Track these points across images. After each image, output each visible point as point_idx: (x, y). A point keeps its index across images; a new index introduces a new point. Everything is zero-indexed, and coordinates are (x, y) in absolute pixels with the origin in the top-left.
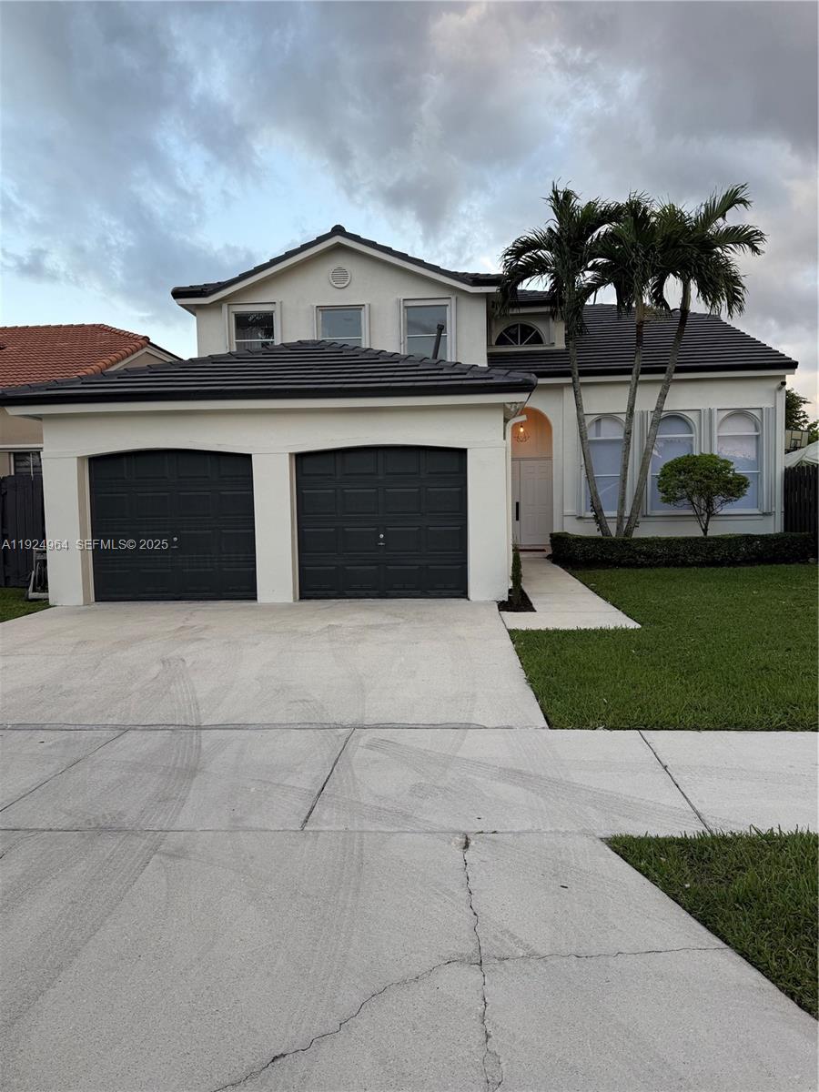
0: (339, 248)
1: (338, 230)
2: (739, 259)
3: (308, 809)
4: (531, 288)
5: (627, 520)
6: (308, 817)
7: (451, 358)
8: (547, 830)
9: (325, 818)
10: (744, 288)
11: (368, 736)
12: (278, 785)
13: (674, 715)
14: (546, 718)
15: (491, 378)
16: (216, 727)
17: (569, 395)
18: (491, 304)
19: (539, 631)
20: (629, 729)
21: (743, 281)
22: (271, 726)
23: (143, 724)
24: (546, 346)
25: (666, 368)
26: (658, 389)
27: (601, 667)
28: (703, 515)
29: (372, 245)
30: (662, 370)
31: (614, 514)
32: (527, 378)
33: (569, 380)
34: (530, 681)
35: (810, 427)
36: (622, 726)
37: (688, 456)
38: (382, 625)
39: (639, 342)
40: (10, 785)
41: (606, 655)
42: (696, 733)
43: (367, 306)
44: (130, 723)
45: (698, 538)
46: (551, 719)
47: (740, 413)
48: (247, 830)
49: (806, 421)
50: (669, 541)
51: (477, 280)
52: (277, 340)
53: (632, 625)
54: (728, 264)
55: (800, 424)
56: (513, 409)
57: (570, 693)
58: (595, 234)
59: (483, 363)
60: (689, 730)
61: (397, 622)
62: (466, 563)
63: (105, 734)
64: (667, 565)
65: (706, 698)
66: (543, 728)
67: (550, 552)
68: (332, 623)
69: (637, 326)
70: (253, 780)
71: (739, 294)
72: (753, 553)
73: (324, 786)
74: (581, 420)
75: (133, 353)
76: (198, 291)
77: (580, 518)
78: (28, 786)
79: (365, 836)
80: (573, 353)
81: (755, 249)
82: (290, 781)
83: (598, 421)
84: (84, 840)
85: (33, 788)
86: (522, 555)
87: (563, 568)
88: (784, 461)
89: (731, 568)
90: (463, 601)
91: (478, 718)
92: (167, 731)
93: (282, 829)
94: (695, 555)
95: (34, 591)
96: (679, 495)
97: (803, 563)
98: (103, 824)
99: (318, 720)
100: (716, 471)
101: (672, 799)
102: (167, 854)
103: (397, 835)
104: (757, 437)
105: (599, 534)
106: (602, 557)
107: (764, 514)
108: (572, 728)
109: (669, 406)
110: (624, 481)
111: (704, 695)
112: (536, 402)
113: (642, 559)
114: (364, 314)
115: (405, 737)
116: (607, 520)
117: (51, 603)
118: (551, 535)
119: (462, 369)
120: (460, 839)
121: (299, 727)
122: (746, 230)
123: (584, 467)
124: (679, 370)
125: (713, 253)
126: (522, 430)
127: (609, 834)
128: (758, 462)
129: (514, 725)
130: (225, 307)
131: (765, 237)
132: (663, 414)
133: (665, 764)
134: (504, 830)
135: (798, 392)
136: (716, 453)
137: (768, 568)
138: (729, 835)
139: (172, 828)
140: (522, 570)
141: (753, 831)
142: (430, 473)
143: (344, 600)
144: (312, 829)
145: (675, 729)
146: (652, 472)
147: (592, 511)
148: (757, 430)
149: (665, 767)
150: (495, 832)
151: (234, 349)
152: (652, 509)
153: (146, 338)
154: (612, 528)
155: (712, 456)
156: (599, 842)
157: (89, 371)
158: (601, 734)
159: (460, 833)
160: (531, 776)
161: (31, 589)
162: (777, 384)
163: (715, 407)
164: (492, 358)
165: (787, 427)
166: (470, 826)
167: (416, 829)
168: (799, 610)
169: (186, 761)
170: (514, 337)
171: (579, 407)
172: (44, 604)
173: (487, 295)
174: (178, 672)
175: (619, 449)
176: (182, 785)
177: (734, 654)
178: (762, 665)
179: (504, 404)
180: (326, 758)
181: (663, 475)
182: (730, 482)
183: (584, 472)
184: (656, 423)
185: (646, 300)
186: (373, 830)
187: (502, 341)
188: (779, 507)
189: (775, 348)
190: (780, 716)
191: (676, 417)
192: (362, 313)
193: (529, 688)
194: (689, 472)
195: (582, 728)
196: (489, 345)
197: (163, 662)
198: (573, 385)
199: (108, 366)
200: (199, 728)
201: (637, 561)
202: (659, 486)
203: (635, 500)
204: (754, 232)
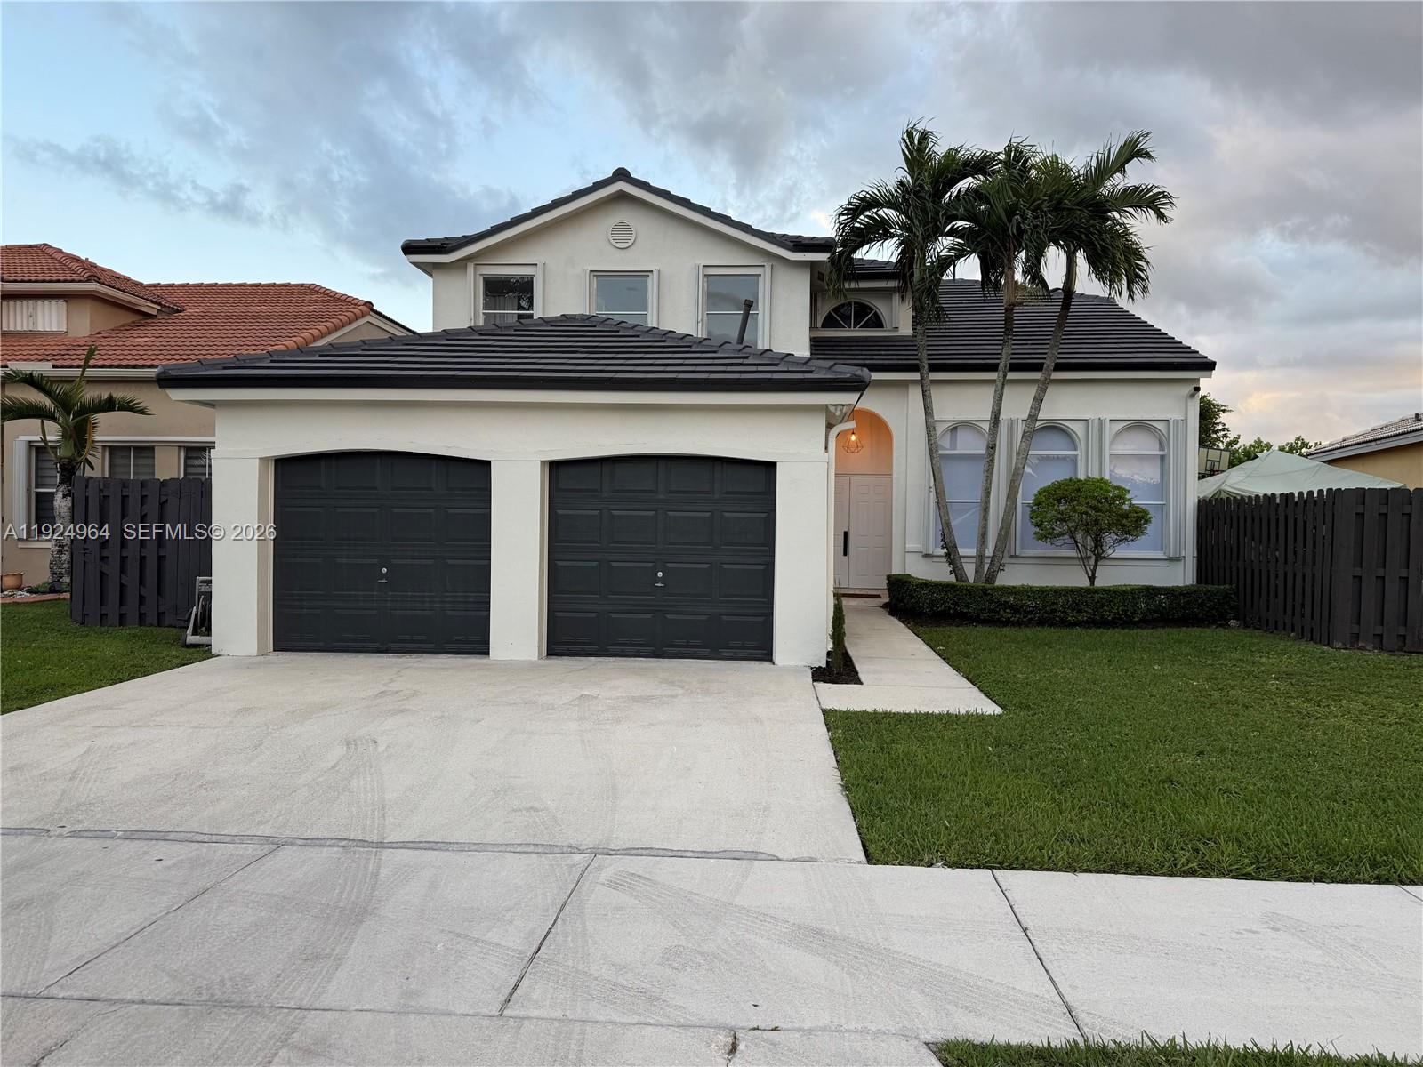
0: (622, 197)
1: (622, 174)
2: (1140, 225)
3: (513, 981)
4: (870, 256)
5: (989, 561)
6: (511, 994)
7: (762, 344)
8: (852, 1027)
9: (535, 997)
10: (1148, 263)
11: (611, 867)
12: (477, 940)
13: (1041, 848)
14: (864, 846)
15: (811, 372)
16: (404, 845)
17: (915, 394)
18: (816, 275)
19: (865, 713)
20: (979, 867)
21: (1147, 254)
22: (480, 847)
23: (306, 836)
24: (889, 331)
25: (1043, 364)
26: (1032, 391)
27: (944, 771)
28: (1090, 557)
29: (665, 194)
30: (1037, 367)
31: (973, 552)
32: (857, 373)
33: (916, 376)
34: (846, 788)
35: (1229, 444)
36: (969, 862)
37: (1070, 480)
38: (652, 697)
39: (1009, 329)
40: (100, 927)
41: (951, 753)
42: (1069, 876)
43: (655, 273)
44: (288, 833)
45: (1082, 588)
46: (872, 849)
47: (1140, 426)
48: (420, 1012)
49: (1225, 436)
50: (1043, 592)
51: (799, 244)
52: (537, 313)
53: (991, 708)
54: (1127, 233)
55: (1218, 439)
56: (838, 413)
57: (899, 810)
58: (954, 191)
59: (803, 350)
60: (1061, 870)
61: (673, 693)
62: (772, 614)
63: (251, 850)
64: (1041, 623)
65: (1086, 823)
66: (860, 862)
67: (887, 600)
68: (586, 693)
69: (1006, 310)
70: (442, 931)
71: (1142, 270)
72: (1155, 612)
73: (541, 944)
74: (930, 428)
75: (350, 322)
76: (438, 247)
77: (927, 556)
78: (126, 929)
79: (588, 1027)
80: (921, 340)
81: (1161, 216)
82: (493, 936)
83: (954, 429)
84: (185, 1021)
85: (132, 932)
86: (845, 602)
87: (903, 622)
88: (1198, 490)
89: (1126, 630)
90: (767, 665)
91: (767, 846)
92: (336, 849)
93: (471, 1012)
94: (1079, 611)
95: (195, 633)
96: (1058, 530)
97: (1221, 625)
98: (218, 995)
99: (546, 840)
100: (1106, 501)
101: (1031, 981)
102: (300, 1049)
103: (635, 1029)
104: (1162, 458)
105: (952, 579)
106: (955, 609)
107: (1171, 559)
108: (900, 864)
109: (1045, 414)
110: (986, 510)
111: (1084, 818)
112: (871, 402)
113: (1007, 614)
114: (652, 282)
115: (665, 870)
116: (963, 560)
117: (214, 651)
118: (889, 577)
119: (772, 358)
120: (724, 1039)
121: (519, 849)
122: (1149, 190)
123: (933, 490)
124: (1059, 367)
125: (1108, 219)
126: (853, 438)
127: (938, 1035)
128: (1162, 488)
129: (818, 856)
130: (471, 267)
131: (1174, 201)
132: (1038, 424)
133: (1025, 926)
134: (790, 1026)
135: (1215, 398)
136: (1107, 477)
137: (1175, 633)
138: (1112, 1045)
139: (317, 1005)
140: (845, 626)
141: (1146, 1039)
142: (727, 493)
143: (607, 659)
144: (514, 1013)
145: (1041, 869)
146: (1023, 499)
147: (943, 547)
148: (1162, 448)
149: (1025, 930)
150: (775, 1029)
151: (481, 323)
152: (1023, 547)
153: (369, 304)
154: (969, 570)
155: (1102, 480)
156: (924, 1051)
157: (290, 344)
158: (940, 873)
159: (724, 1028)
160: (835, 938)
161: (190, 630)
162: (1189, 389)
163: (1107, 416)
164: (816, 344)
165: (1202, 443)
166: (743, 1017)
167: (664, 1021)
168: (1217, 695)
169: (353, 898)
170: (846, 319)
171: (928, 411)
172: (204, 652)
173: (812, 264)
174: (366, 758)
175: (981, 467)
176: (341, 934)
177: (1126, 758)
178: (1164, 775)
179: (826, 405)
180: (549, 901)
181: (1038, 503)
182: (1125, 516)
183: (933, 495)
184: (1029, 435)
185: (1018, 276)
186: (602, 1018)
187: (829, 322)
188: (1190, 551)
189: (1185, 343)
190: (1188, 854)
191: (1055, 428)
192: (649, 280)
193: (844, 799)
194: (1072, 501)
195: (913, 865)
196: (813, 327)
197: (348, 743)
198: (921, 382)
199: (315, 339)
200: (381, 845)
201: (1002, 617)
202: (1031, 518)
203: (999, 535)
204: (1159, 193)
